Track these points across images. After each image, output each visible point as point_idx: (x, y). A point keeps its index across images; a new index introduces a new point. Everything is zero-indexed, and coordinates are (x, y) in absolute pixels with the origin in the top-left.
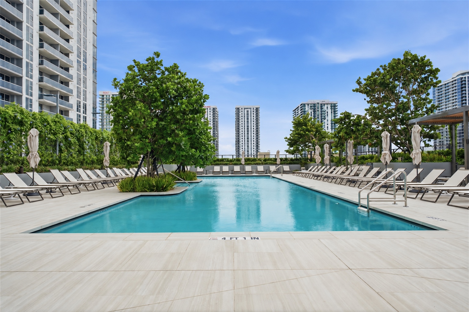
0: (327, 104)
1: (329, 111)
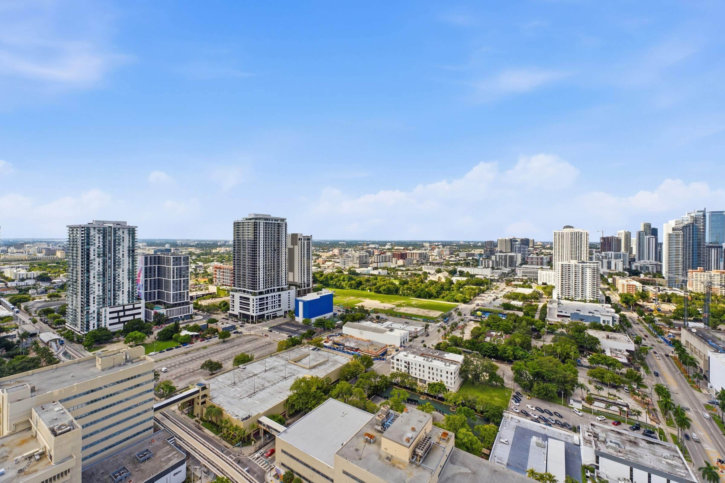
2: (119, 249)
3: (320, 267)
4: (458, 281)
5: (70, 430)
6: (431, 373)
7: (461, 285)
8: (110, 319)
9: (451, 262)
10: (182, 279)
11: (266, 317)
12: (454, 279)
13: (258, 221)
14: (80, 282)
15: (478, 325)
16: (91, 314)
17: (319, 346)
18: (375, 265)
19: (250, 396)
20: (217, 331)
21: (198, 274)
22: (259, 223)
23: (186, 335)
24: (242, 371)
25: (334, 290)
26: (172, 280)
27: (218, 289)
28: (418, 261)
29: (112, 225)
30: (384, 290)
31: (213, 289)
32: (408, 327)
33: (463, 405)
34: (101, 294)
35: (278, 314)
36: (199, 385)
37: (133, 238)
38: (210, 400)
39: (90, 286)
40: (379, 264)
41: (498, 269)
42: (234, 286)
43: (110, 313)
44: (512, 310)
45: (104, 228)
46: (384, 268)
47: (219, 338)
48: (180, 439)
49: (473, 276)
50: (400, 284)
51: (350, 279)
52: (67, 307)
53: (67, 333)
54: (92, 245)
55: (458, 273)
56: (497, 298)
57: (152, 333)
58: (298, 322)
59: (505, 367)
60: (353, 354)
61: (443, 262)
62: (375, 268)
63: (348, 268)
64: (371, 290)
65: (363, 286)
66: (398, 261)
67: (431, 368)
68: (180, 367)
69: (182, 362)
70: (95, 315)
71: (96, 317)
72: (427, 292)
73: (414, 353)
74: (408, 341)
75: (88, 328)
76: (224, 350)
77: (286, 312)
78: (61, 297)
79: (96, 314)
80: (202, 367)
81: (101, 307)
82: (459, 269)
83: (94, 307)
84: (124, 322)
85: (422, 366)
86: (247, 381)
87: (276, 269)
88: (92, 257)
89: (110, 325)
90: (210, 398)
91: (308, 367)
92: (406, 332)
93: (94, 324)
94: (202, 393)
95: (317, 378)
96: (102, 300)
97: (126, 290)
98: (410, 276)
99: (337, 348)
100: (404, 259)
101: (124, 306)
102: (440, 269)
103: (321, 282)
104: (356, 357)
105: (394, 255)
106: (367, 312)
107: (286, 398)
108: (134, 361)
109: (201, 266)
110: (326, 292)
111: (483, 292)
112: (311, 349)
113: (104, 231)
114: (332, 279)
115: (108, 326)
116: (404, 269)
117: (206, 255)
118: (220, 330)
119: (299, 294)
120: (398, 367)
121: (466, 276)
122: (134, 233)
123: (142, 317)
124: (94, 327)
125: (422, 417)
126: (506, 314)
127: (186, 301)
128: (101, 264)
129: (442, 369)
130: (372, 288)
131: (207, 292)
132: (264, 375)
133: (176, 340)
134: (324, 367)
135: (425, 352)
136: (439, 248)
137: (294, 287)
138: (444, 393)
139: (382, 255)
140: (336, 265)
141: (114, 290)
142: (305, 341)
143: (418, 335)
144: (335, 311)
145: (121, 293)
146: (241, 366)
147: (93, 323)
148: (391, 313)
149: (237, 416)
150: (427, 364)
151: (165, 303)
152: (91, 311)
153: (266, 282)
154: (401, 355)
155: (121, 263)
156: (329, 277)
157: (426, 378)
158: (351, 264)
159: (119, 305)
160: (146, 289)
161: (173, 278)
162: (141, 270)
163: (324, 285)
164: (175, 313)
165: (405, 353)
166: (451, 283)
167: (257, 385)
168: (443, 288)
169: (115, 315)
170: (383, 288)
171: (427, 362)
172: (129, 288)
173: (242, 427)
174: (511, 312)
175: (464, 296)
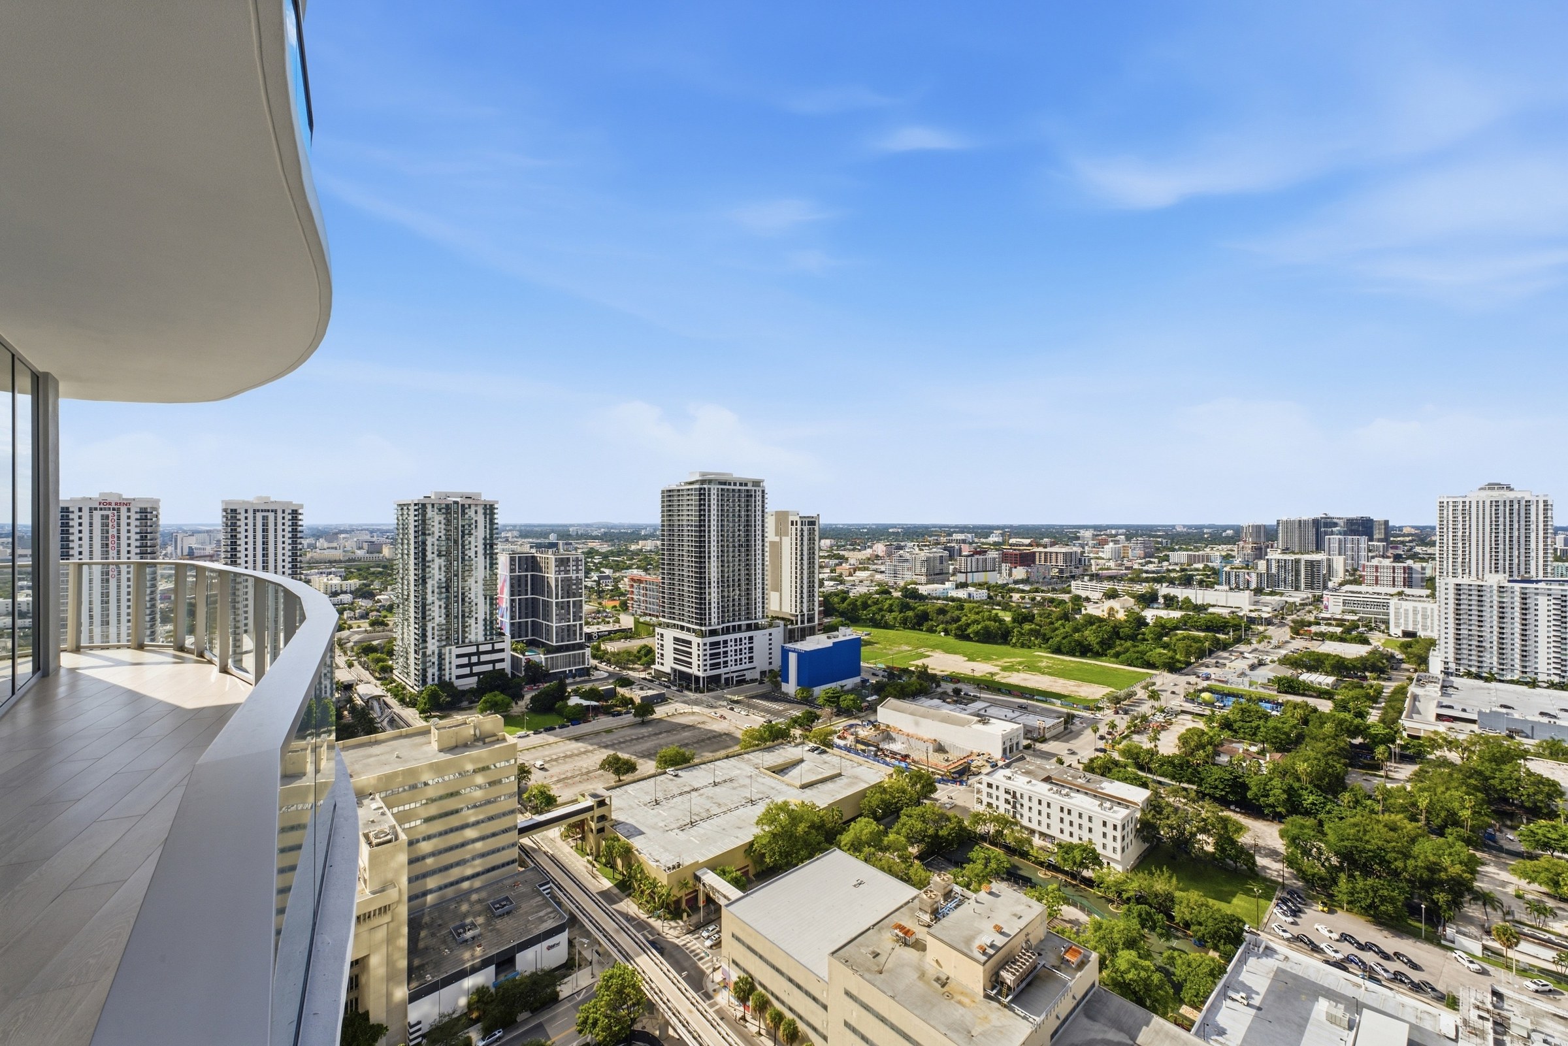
0: (476, 505)
1: (480, 518)
2: (470, 543)
3: (842, 582)
4: (1159, 618)
5: (390, 841)
6: (1067, 822)
7: (1165, 629)
8: (459, 666)
9: (1145, 575)
10: (571, 600)
11: (723, 681)
12: (1150, 615)
13: (705, 486)
14: (412, 598)
15: (1201, 725)
16: (429, 656)
17: (825, 744)
18: (961, 578)
19: (682, 829)
20: (631, 701)
21: (603, 591)
22: (709, 489)
23: (577, 704)
24: (671, 780)
25: (869, 630)
26: (554, 601)
27: (637, 622)
28: (1061, 571)
29: (458, 499)
30: (977, 633)
31: (627, 621)
32: (1024, 717)
33: (1140, 900)
34: (444, 622)
35: (749, 676)
36: (594, 796)
37: (492, 522)
38: (612, 826)
39: (427, 607)
40: (970, 575)
41: (1272, 593)
42: (664, 617)
43: (458, 656)
44: (1304, 695)
45: (447, 505)
46: (980, 586)
47: (635, 716)
48: (560, 888)
49: (1201, 608)
50: (1014, 620)
51: (905, 607)
52: (395, 643)
53: (396, 687)
54: (429, 535)
55: (1161, 600)
56: (1261, 664)
57: (522, 697)
58: (787, 694)
59: (1265, 828)
60: (894, 766)
61: (1126, 575)
62: (962, 585)
63: (902, 584)
64: (947, 633)
65: (930, 623)
66: (1014, 570)
67: (1066, 811)
68: (566, 763)
69: (569, 753)
70: (435, 659)
71: (436, 663)
72: (1076, 641)
73: (1028, 773)
74: (1021, 748)
75: (424, 682)
76: (642, 738)
77: (763, 673)
78: (387, 625)
79: (436, 657)
80: (602, 767)
81: (445, 646)
82: (1164, 590)
83: (433, 644)
84: (478, 674)
85: (1044, 804)
86: (679, 799)
87: (743, 583)
88: (429, 557)
89: (458, 677)
90: (612, 823)
91: (798, 784)
92: (1016, 726)
93: (433, 675)
94: (598, 812)
95: (814, 806)
96: (444, 632)
97: (481, 616)
98: (1041, 604)
99: (864, 751)
100: (1029, 566)
101: (477, 646)
102: (1116, 590)
103: (842, 614)
104: (900, 772)
105: (1005, 558)
106: (933, 678)
107: (750, 839)
108: (487, 740)
109: (608, 577)
110: (847, 633)
111: (1225, 647)
112: (807, 748)
113: (447, 510)
114: (865, 606)
115: (454, 679)
116: (1027, 588)
117: (619, 556)
118: (638, 701)
119: (791, 636)
120: (990, 801)
121: (1181, 609)
122: (492, 514)
123: (506, 666)
124: (433, 679)
125: (1023, 907)
126: (1281, 705)
127: (578, 641)
128: (443, 569)
129: (1091, 814)
130: (950, 627)
131: (617, 627)
132: (711, 791)
133: (560, 713)
134: (829, 786)
135: (1053, 774)
136: (1116, 542)
137: (782, 623)
138: (1093, 869)
139: (977, 557)
140: (878, 577)
141: (463, 616)
142: (797, 732)
143: (1047, 735)
144: (864, 675)
145: (473, 620)
146: (670, 770)
147: (432, 671)
148: (989, 685)
149: (657, 861)
150: (1057, 800)
151: (544, 645)
152: (429, 652)
153: (723, 610)
154: (999, 777)
155: (473, 567)
156: (858, 603)
157: (1054, 832)
158: (909, 576)
159: (471, 644)
160: (512, 618)
161: (557, 598)
162: (505, 581)
163: (848, 619)
164: (560, 664)
165: (1008, 772)
166: (1142, 622)
167: (695, 809)
168: (1117, 634)
169: (465, 660)
170: (975, 627)
171: (1057, 796)
172: (486, 614)
173: (665, 882)
174: (1299, 699)
175: (1170, 654)
